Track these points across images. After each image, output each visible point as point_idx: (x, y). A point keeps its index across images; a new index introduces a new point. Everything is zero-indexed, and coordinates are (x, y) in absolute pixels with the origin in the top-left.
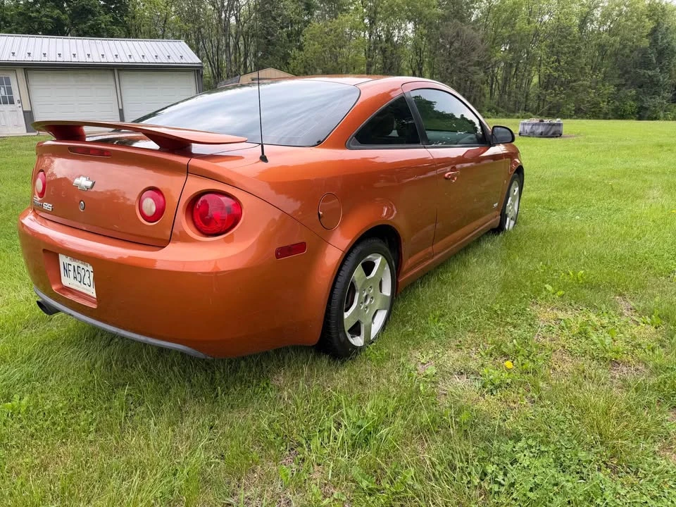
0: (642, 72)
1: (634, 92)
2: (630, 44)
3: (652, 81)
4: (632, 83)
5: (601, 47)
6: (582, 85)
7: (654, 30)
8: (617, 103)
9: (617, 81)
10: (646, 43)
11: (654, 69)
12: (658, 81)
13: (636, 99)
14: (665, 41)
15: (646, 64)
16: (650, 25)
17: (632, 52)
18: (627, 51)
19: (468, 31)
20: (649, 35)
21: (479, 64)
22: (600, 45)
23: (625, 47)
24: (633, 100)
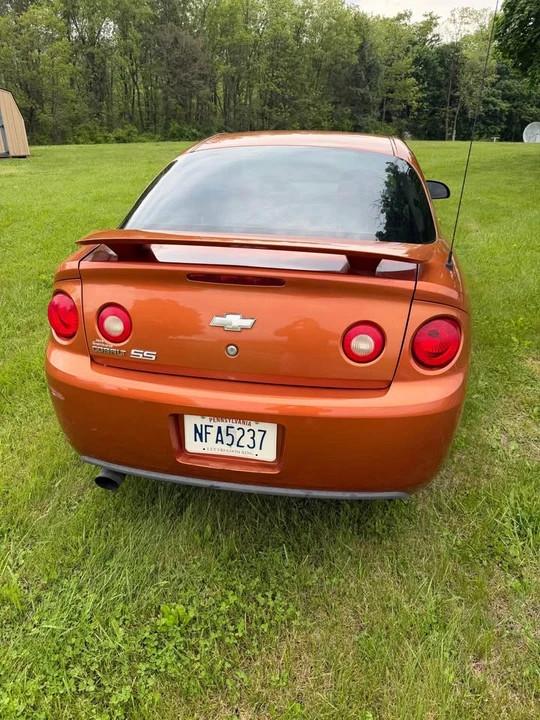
0: (354, 89)
1: (349, 110)
2: (342, 60)
3: (363, 99)
4: (346, 101)
5: (316, 63)
6: (305, 103)
7: (362, 47)
8: (336, 122)
9: (333, 99)
10: (355, 59)
11: (364, 87)
12: (369, 99)
13: (352, 118)
14: (371, 58)
15: (357, 82)
16: (358, 41)
17: (343, 68)
18: (339, 67)
19: (186, 38)
20: (358, 51)
21: (203, 77)
22: (314, 60)
23: (336, 63)
24: (350, 119)
